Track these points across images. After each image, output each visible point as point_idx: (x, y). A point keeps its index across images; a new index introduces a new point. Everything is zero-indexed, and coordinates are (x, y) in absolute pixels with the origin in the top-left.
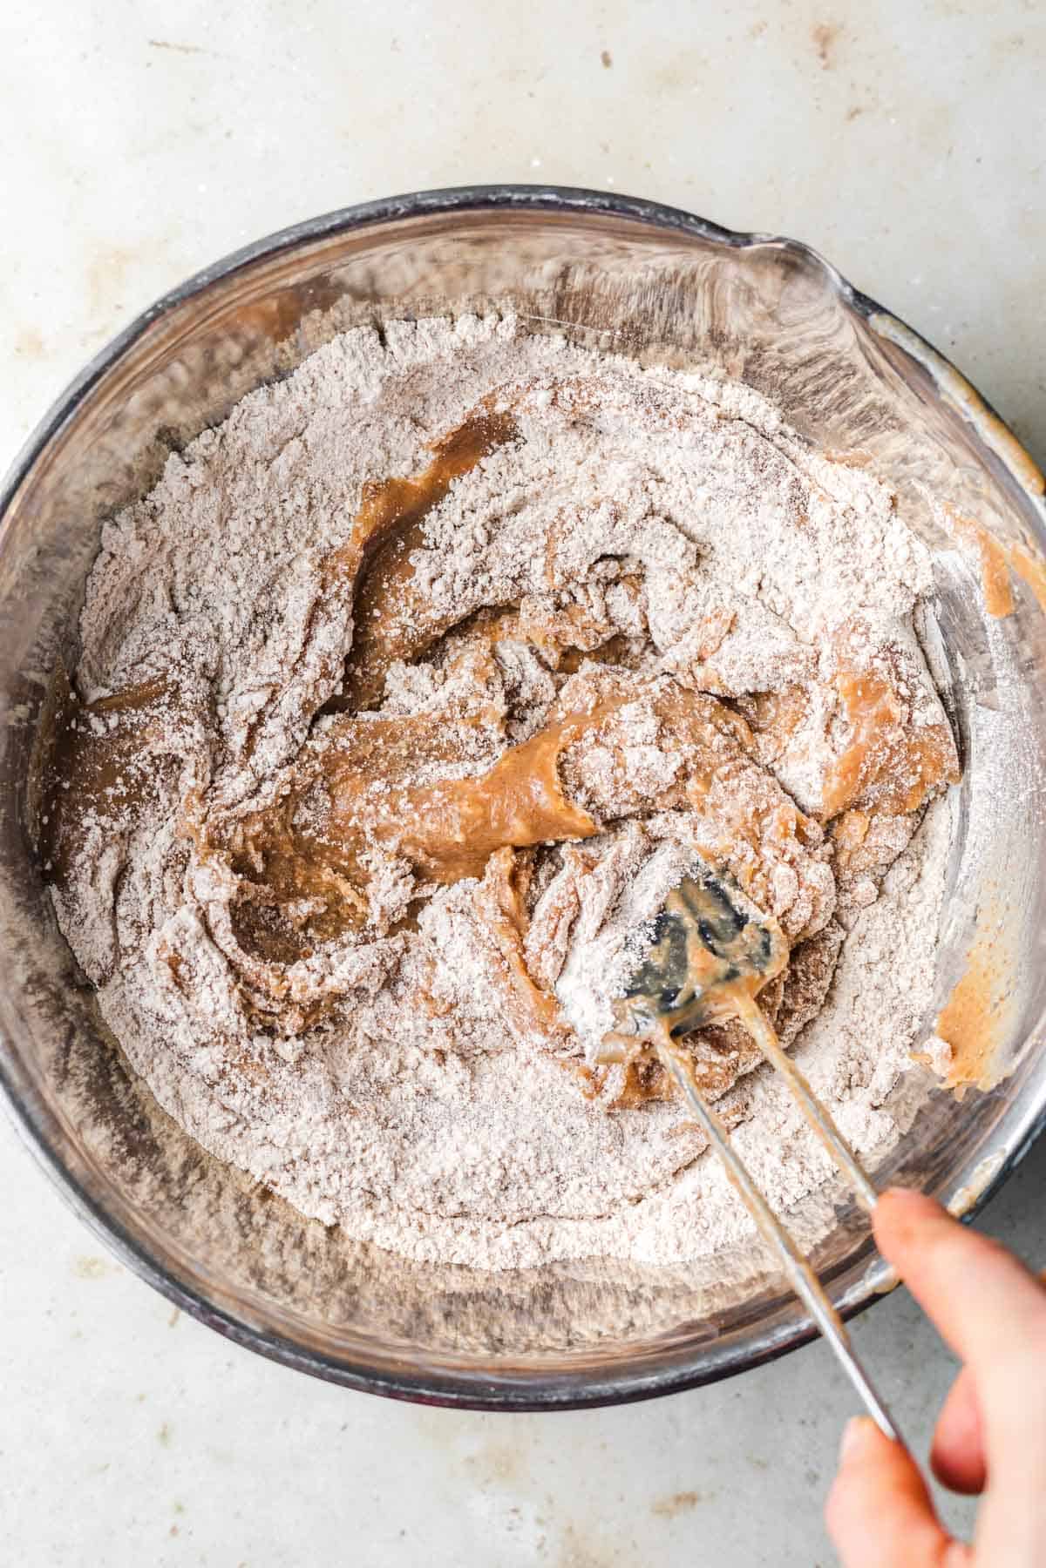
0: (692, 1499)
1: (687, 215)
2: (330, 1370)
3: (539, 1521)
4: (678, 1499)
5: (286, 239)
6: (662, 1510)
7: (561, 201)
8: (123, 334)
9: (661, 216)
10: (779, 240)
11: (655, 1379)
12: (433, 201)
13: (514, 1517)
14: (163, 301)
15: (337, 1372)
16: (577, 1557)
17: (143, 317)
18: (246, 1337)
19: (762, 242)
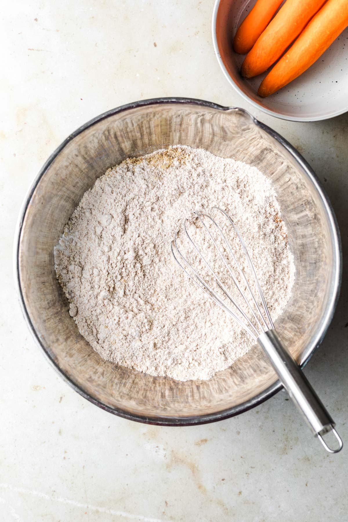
0: (206, 440)
1: (211, 103)
2: (133, 418)
3: (164, 449)
4: (202, 441)
5: (103, 116)
6: (198, 444)
7: (177, 101)
8: (61, 144)
9: (204, 103)
10: (236, 108)
11: (220, 415)
12: (143, 103)
13: (157, 448)
14: (72, 135)
15: (135, 418)
16: (175, 458)
17: (67, 139)
18: (111, 410)
19: (232, 109)
